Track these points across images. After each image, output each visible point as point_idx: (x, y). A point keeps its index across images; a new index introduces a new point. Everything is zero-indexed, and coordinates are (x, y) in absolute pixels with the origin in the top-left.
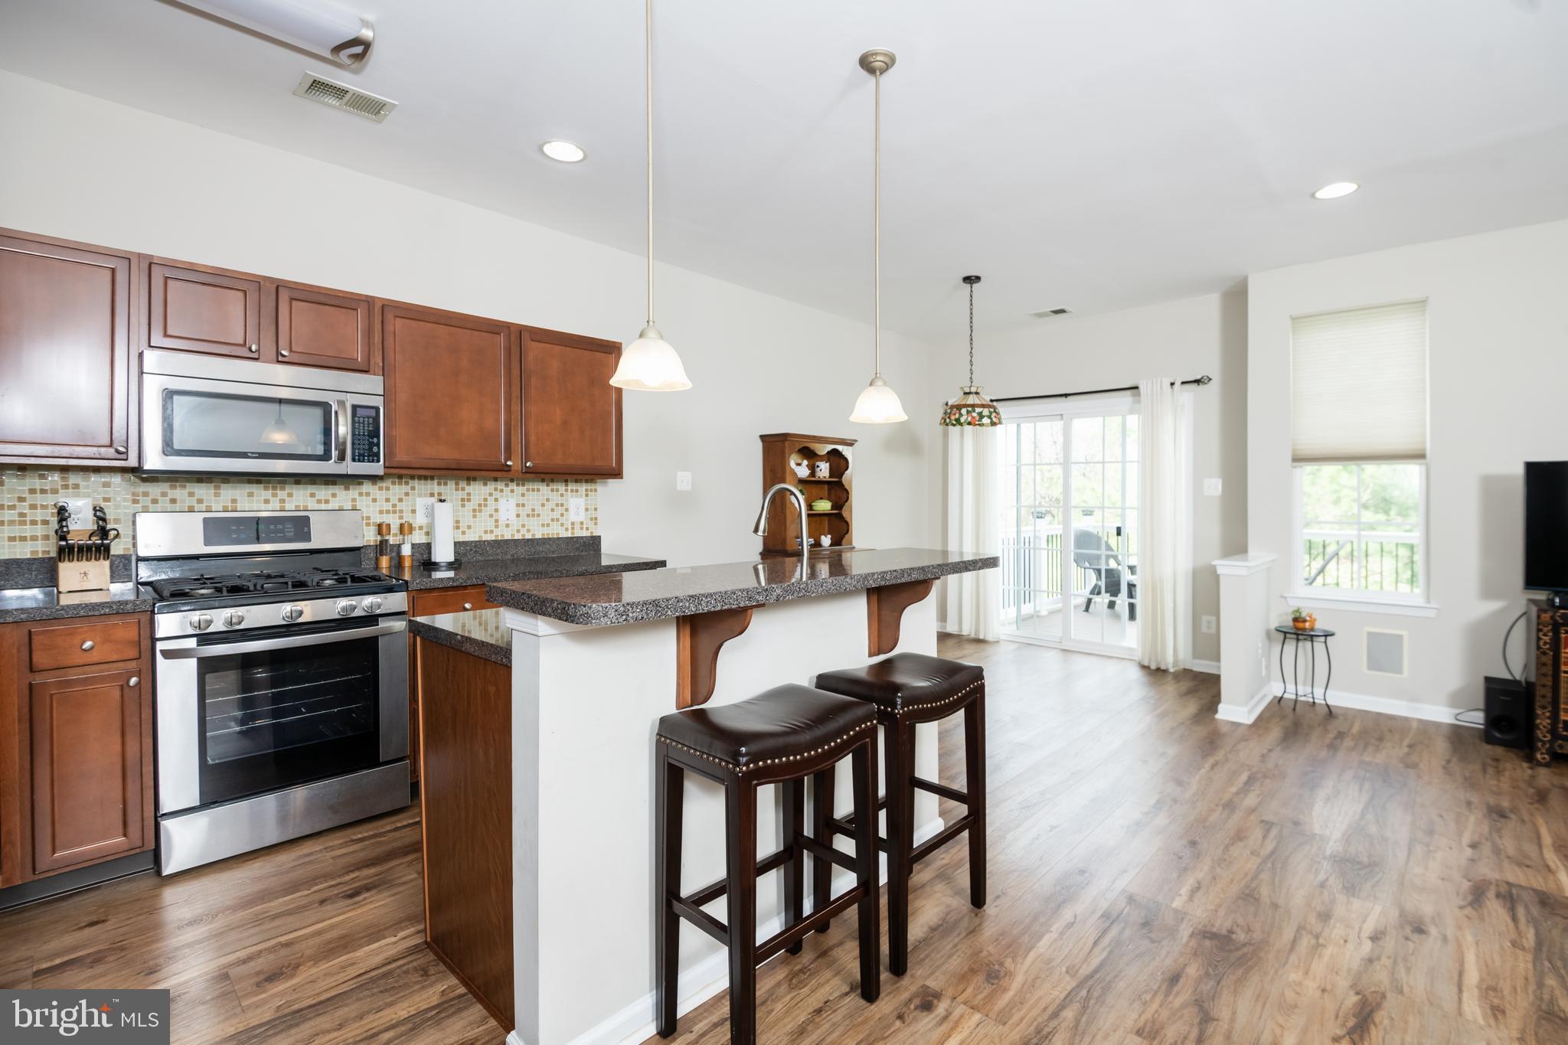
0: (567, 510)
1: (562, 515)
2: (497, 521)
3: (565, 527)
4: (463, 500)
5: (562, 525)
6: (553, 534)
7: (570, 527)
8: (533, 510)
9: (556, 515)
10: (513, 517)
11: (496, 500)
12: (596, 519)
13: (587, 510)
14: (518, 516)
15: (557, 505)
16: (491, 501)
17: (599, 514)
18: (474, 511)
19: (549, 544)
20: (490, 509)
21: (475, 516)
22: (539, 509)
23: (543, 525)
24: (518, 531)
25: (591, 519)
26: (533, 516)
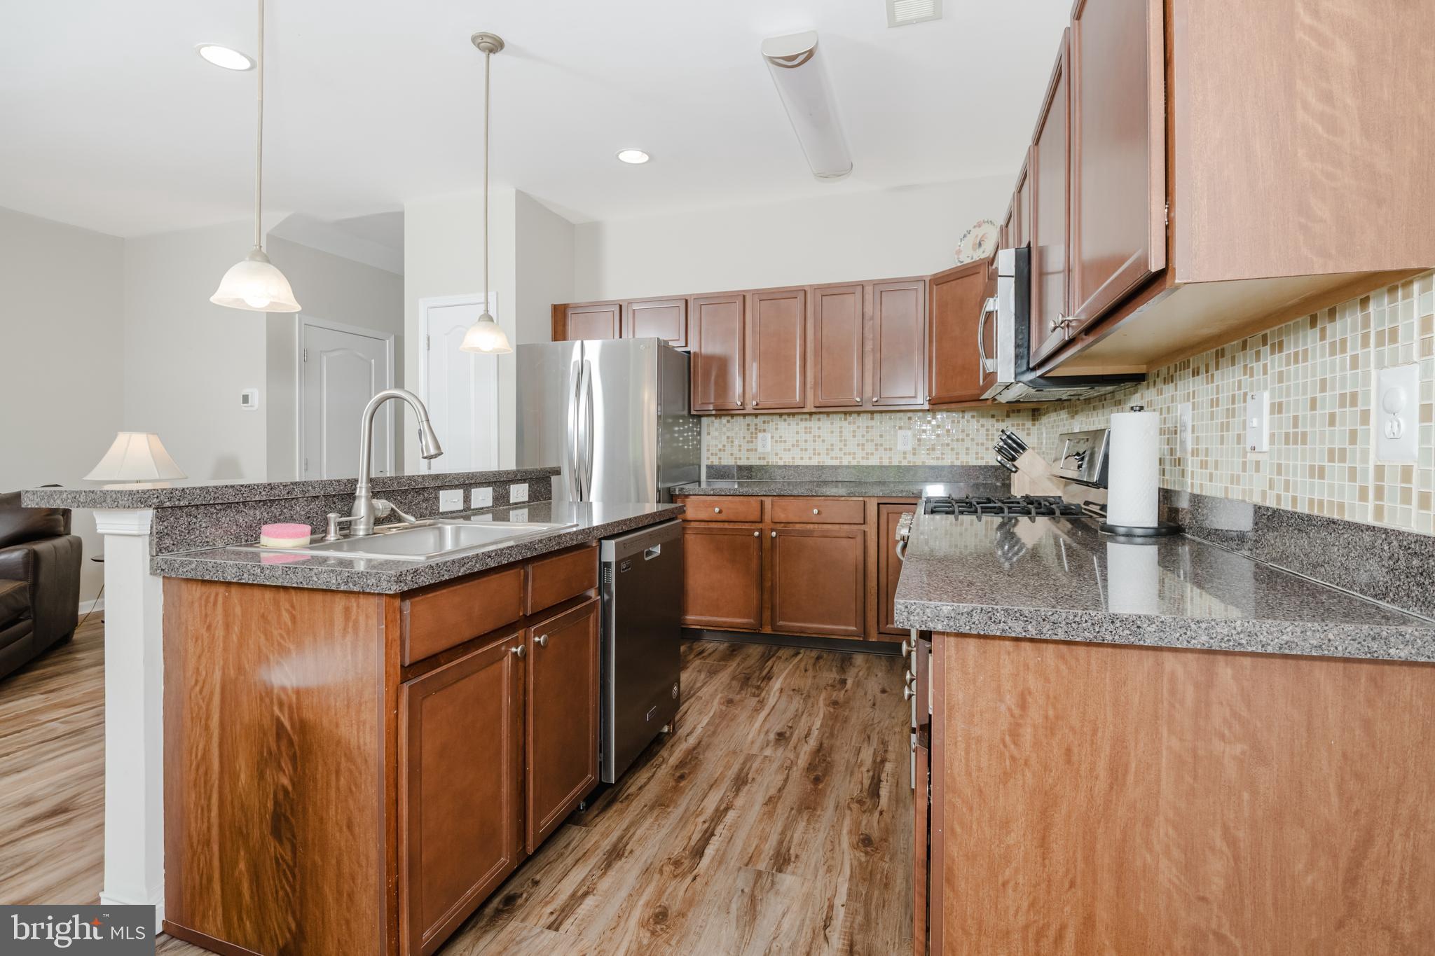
5: (1353, 474)
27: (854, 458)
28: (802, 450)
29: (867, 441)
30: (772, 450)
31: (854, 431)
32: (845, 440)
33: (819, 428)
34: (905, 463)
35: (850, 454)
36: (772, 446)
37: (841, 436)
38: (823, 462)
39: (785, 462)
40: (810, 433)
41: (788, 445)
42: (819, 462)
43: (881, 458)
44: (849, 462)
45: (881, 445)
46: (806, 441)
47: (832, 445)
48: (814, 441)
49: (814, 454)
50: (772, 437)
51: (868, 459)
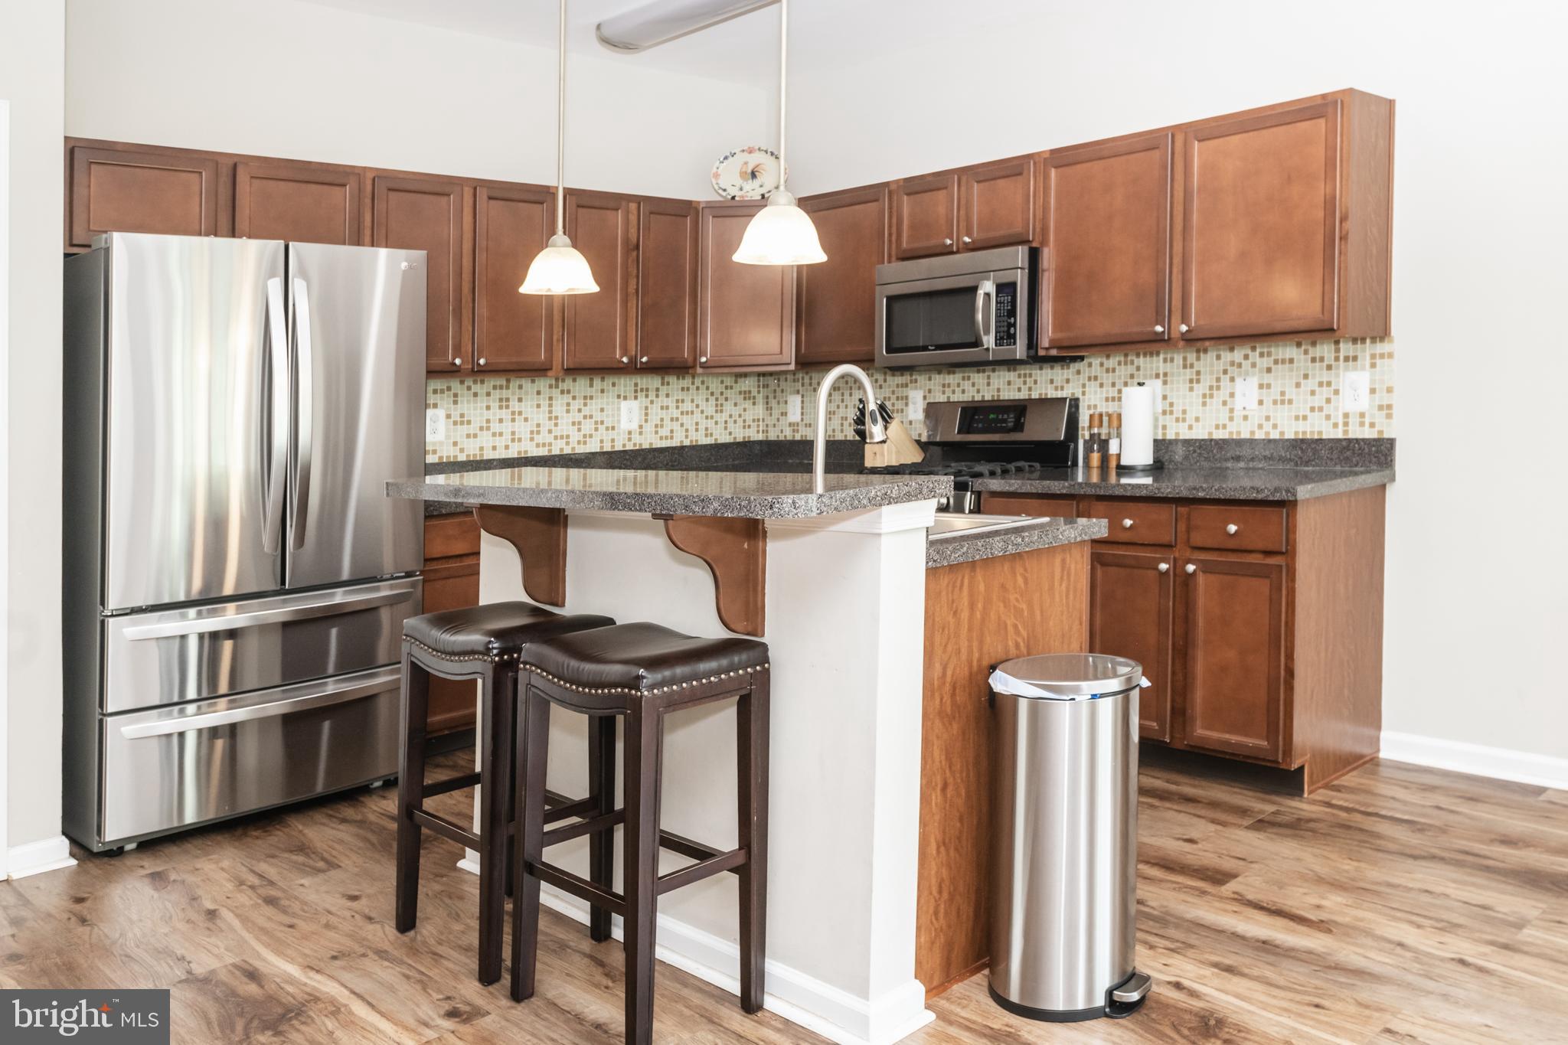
0: (1337, 392)
1: (1328, 401)
2: (1232, 410)
3: (1333, 421)
4: (1191, 381)
5: (1328, 417)
6: (1312, 433)
7: (1341, 422)
8: (1283, 393)
9: (1318, 400)
10: (1255, 405)
11: (1232, 379)
12: (1389, 407)
13: (1373, 391)
14: (1261, 402)
15: (1321, 384)
16: (1225, 381)
17: (1395, 400)
18: (1204, 396)
19: (1302, 449)
20: (1222, 395)
21: (1204, 404)
22: (1291, 393)
23: (1297, 418)
24: (1260, 426)
25: (1381, 408)
26: (1283, 402)
27: (568, 443)
28: (494, 435)
29: (585, 417)
30: (448, 437)
31: (568, 404)
32: (556, 418)
33: (520, 400)
34: (629, 447)
35: (562, 437)
36: (448, 430)
37: (550, 412)
38: (526, 452)
39: (468, 456)
40: (507, 407)
41: (472, 429)
42: (520, 452)
43: (602, 441)
44: (562, 450)
45: (602, 422)
46: (501, 421)
47: (538, 425)
48: (513, 420)
49: (513, 440)
50: (448, 416)
51: (585, 443)
